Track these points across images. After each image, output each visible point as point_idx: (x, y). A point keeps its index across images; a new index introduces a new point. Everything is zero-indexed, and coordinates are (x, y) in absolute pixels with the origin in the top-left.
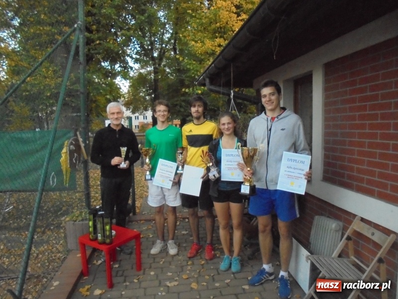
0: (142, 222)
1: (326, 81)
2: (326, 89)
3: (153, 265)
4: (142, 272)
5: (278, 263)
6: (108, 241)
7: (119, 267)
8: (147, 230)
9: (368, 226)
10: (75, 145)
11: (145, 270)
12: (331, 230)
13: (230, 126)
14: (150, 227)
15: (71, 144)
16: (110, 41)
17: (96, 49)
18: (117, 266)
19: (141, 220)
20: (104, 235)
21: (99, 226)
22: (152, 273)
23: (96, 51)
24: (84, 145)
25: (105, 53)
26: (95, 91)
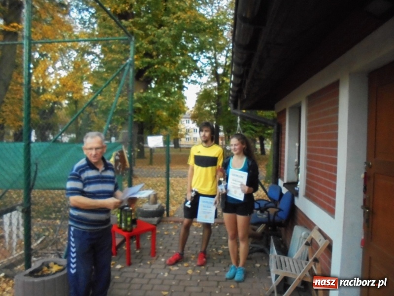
0: (171, 222)
1: (309, 111)
2: (308, 118)
3: (166, 255)
4: (155, 258)
5: (266, 264)
6: (129, 229)
7: (139, 253)
8: (173, 229)
9: (320, 234)
10: (119, 156)
11: (158, 257)
12: (300, 238)
13: (237, 147)
14: (176, 227)
15: (117, 155)
16: (167, 65)
17: (155, 72)
18: (138, 251)
19: (170, 221)
20: (126, 225)
21: (123, 217)
22: (163, 260)
23: (155, 74)
24: (128, 156)
25: (163, 75)
26: (153, 109)
